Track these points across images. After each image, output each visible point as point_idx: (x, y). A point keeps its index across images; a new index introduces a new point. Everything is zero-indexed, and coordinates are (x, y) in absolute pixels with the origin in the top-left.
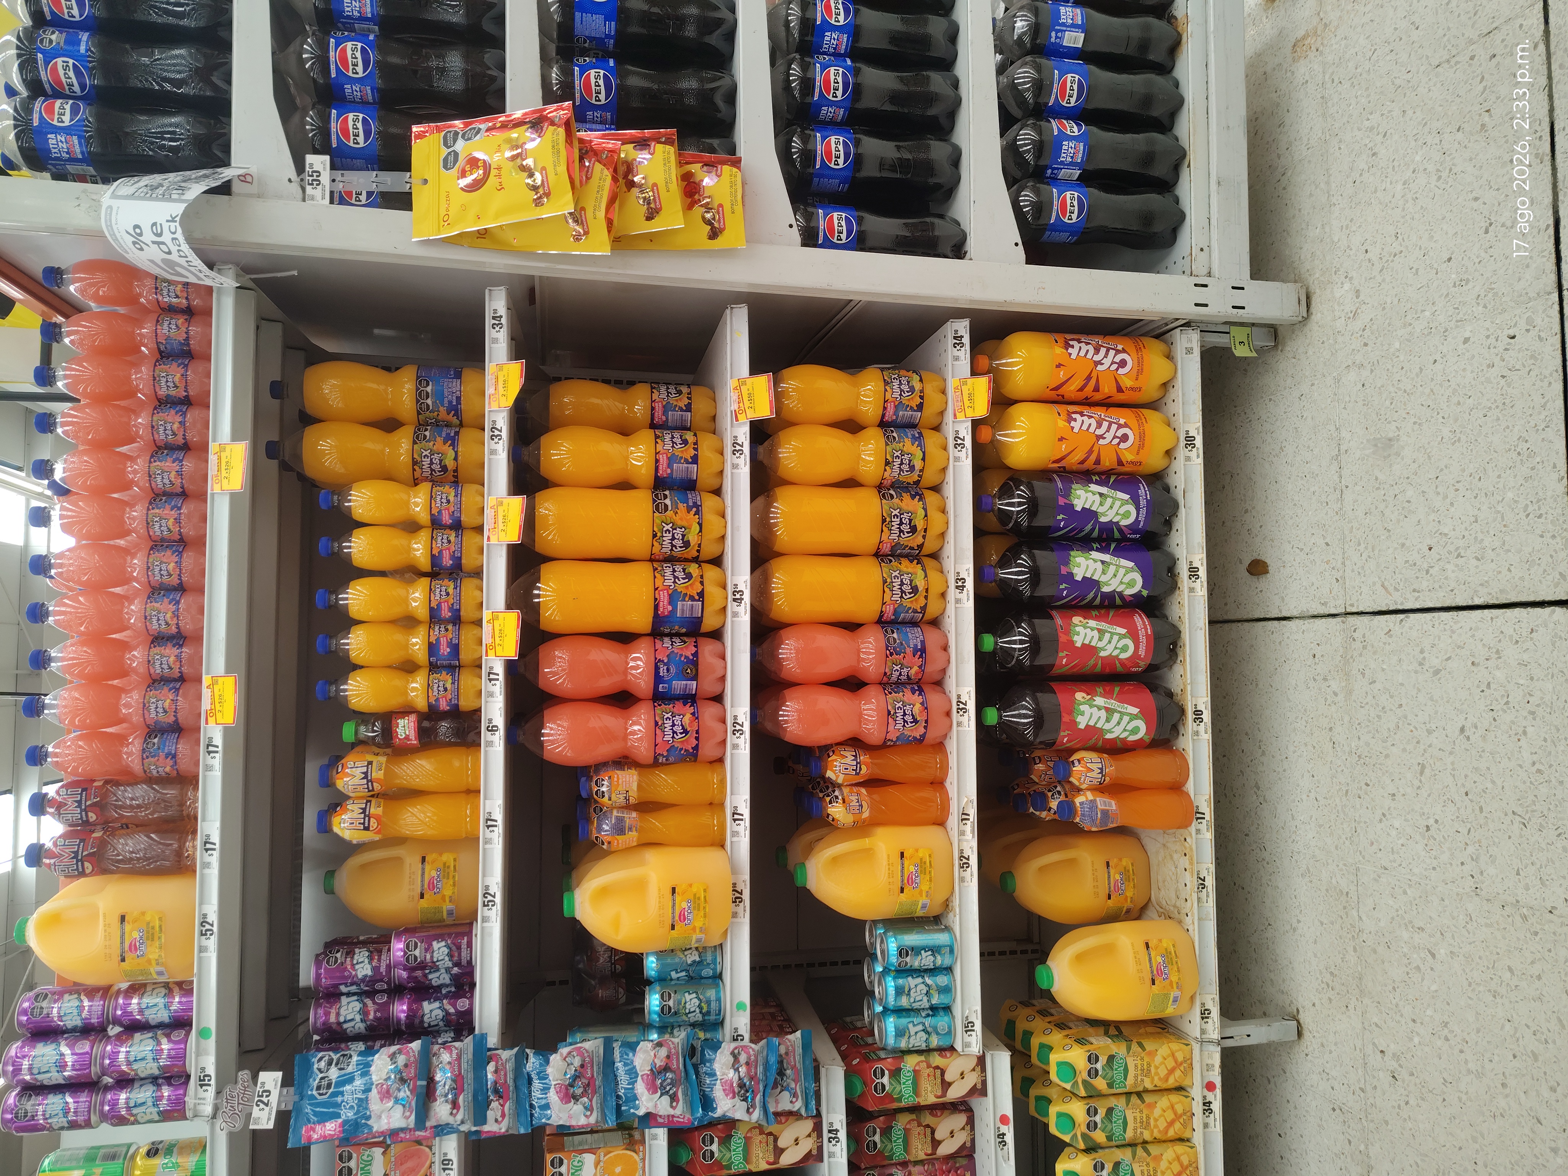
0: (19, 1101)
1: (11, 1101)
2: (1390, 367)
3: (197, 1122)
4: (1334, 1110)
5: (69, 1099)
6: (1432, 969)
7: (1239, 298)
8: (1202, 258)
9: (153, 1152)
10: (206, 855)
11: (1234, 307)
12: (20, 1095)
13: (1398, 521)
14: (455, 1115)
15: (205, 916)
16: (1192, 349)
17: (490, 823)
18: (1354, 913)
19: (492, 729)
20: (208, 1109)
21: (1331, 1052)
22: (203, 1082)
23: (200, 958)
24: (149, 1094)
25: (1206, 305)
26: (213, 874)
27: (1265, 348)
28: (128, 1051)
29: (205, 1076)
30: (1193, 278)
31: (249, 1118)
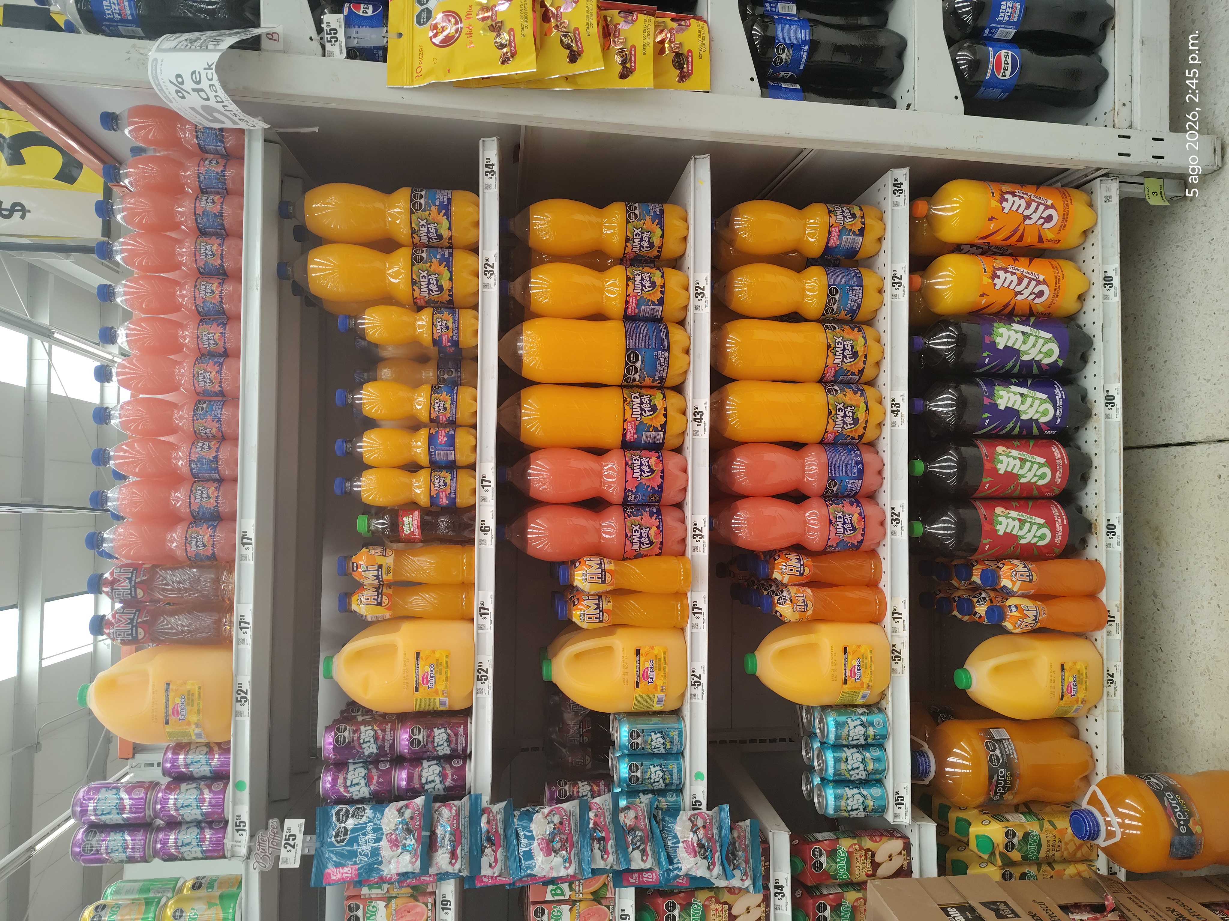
0: (86, 836)
1: (79, 836)
3: (235, 861)
5: (128, 838)
7: (1158, 148)
9: (197, 886)
10: (241, 632)
11: (1154, 157)
12: (87, 832)
14: (453, 865)
15: (240, 685)
16: (1111, 197)
17: (482, 611)
19: (485, 529)
20: (243, 851)
22: (239, 827)
23: (236, 723)
24: (194, 835)
25: (1128, 155)
26: (247, 649)
27: (1175, 198)
28: (176, 799)
29: (240, 822)
30: (1115, 130)
31: (278, 857)
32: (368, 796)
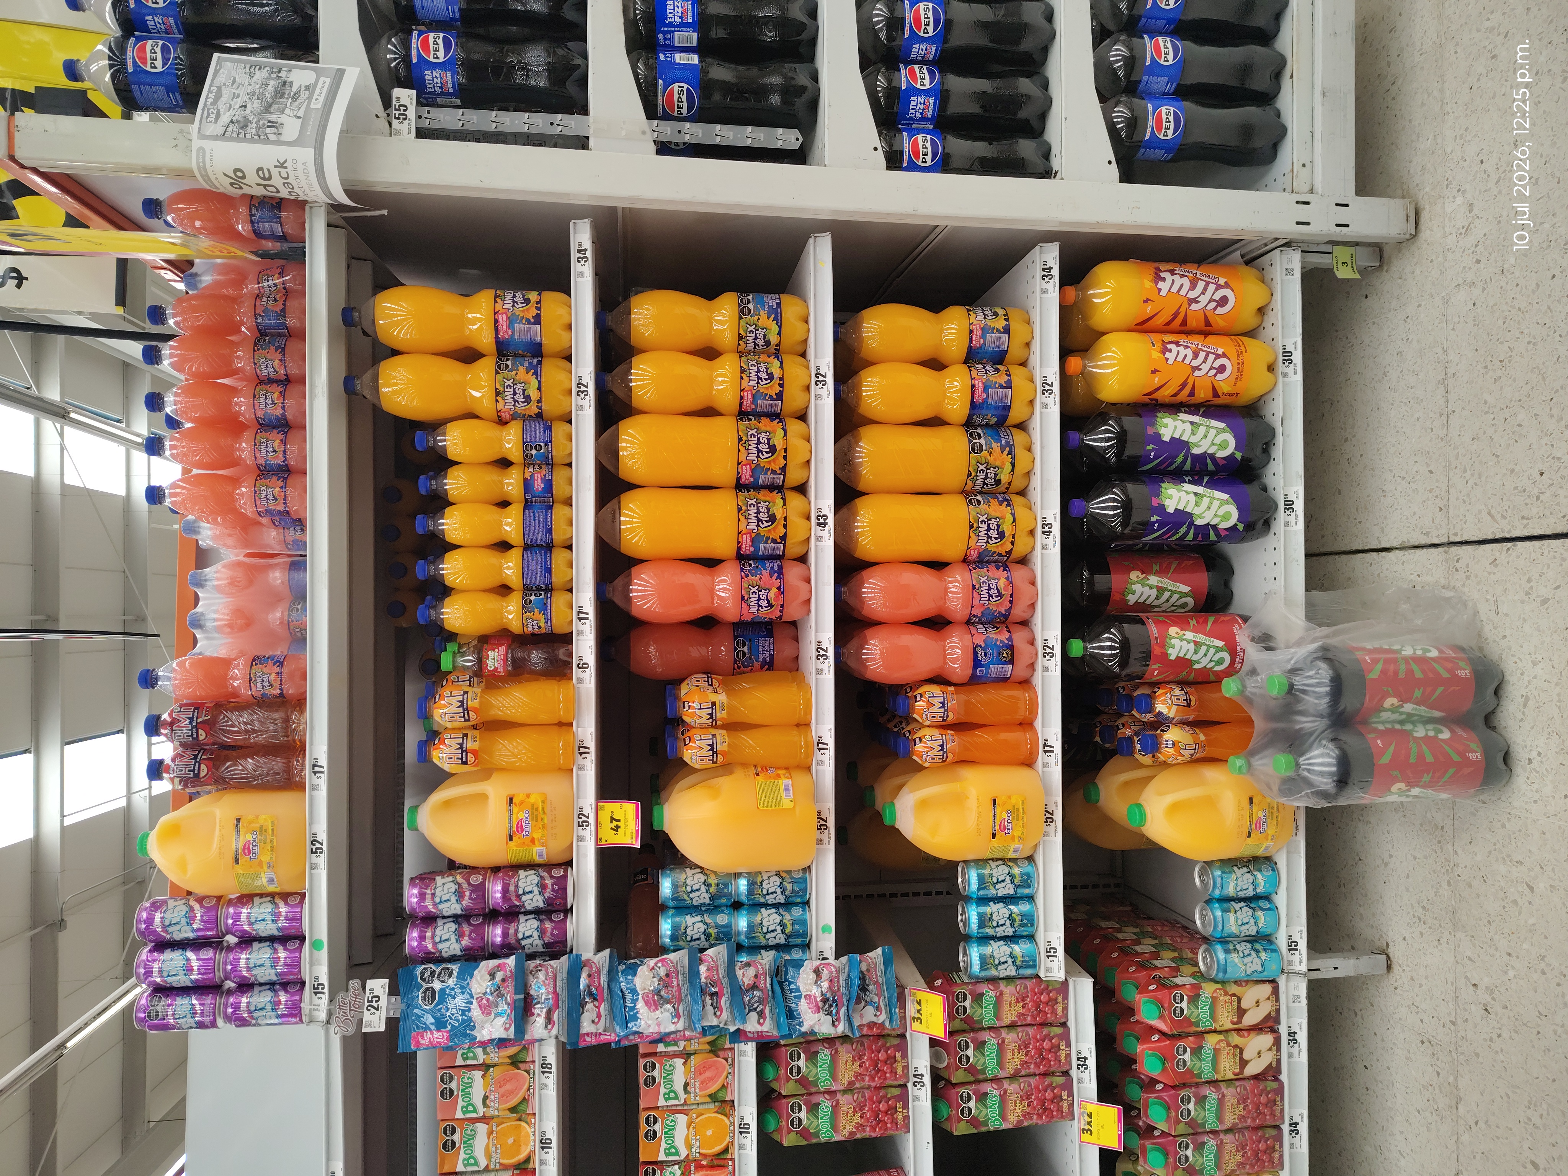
0: (151, 1001)
1: (143, 1001)
2: (1504, 284)
3: (313, 1026)
4: (1423, 1042)
5: (195, 1002)
6: (1530, 903)
7: (1343, 215)
8: (1304, 173)
10: (314, 777)
11: (1337, 225)
13: (1508, 446)
15: (315, 835)
16: (1292, 270)
17: (582, 750)
18: (1450, 848)
20: (322, 1015)
21: (1421, 985)
22: (317, 990)
23: (311, 875)
24: (268, 999)
25: (1308, 224)
26: (321, 796)
27: (1370, 269)
28: (248, 959)
29: (318, 985)
30: (1294, 195)
31: (361, 1021)
32: (459, 953)
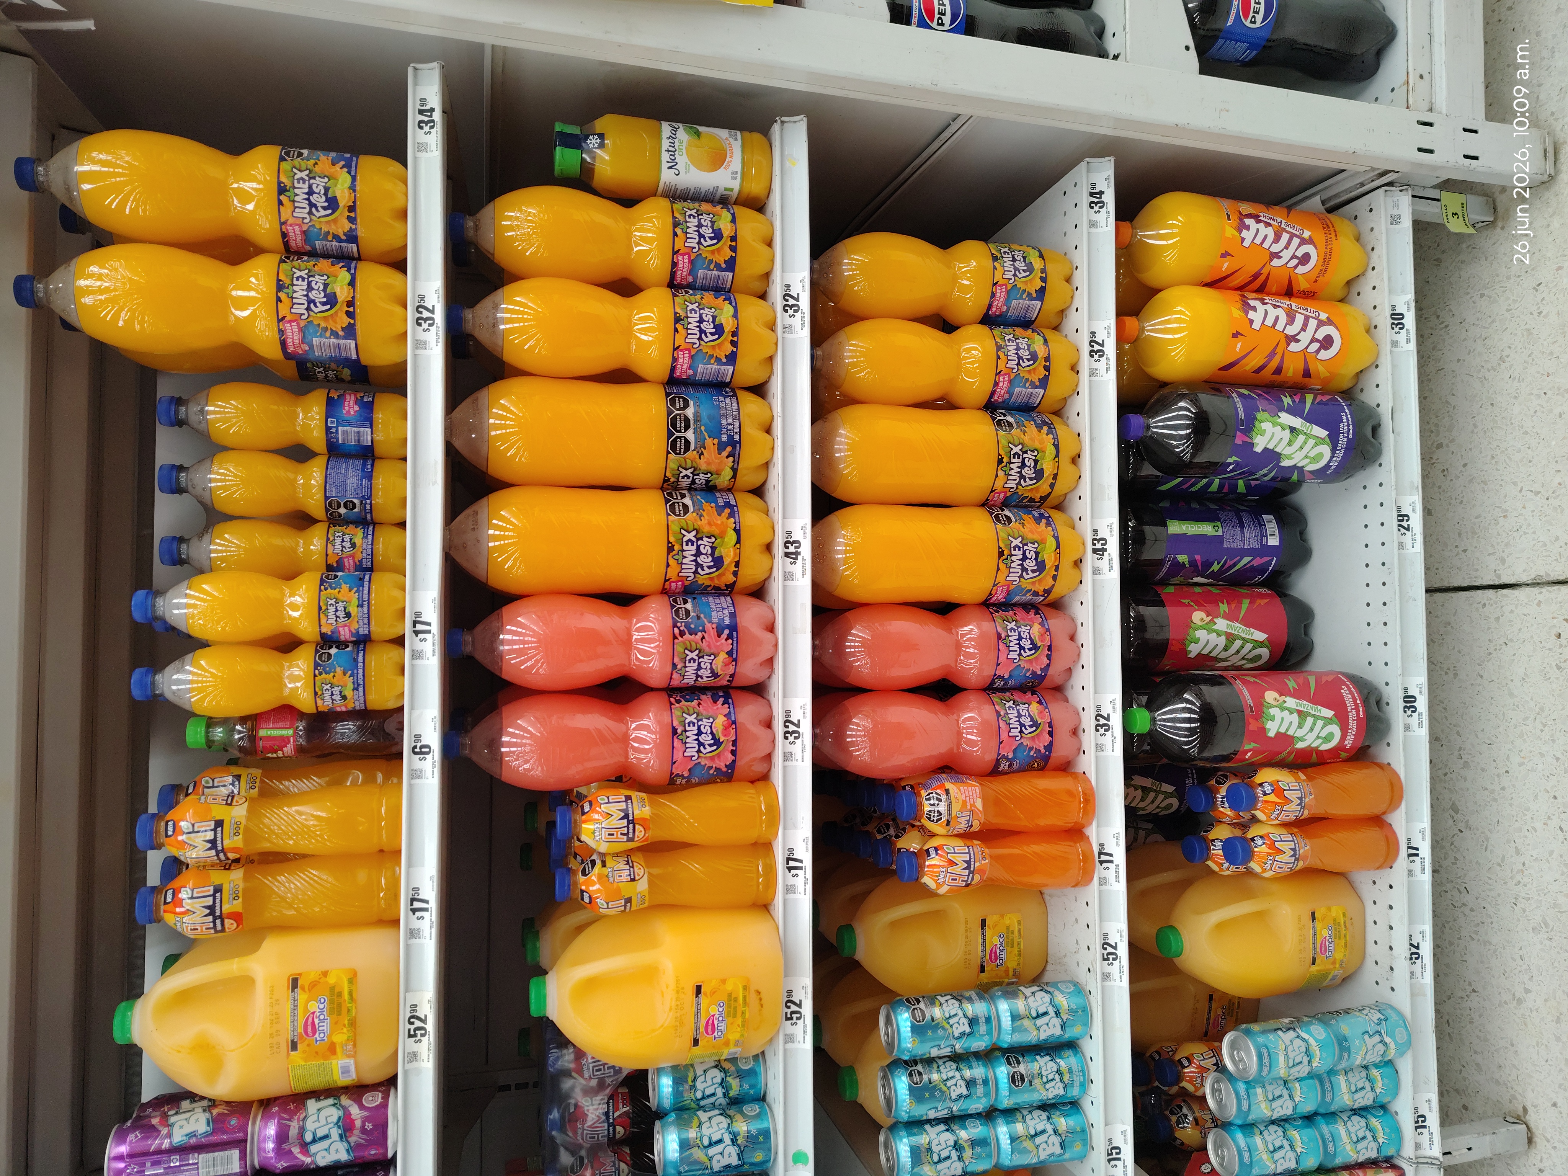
7: (1471, 144)
8: (1422, 87)
11: (1466, 157)
16: (1399, 217)
17: (416, 904)
19: (421, 751)
25: (1431, 151)
30: (1412, 112)
